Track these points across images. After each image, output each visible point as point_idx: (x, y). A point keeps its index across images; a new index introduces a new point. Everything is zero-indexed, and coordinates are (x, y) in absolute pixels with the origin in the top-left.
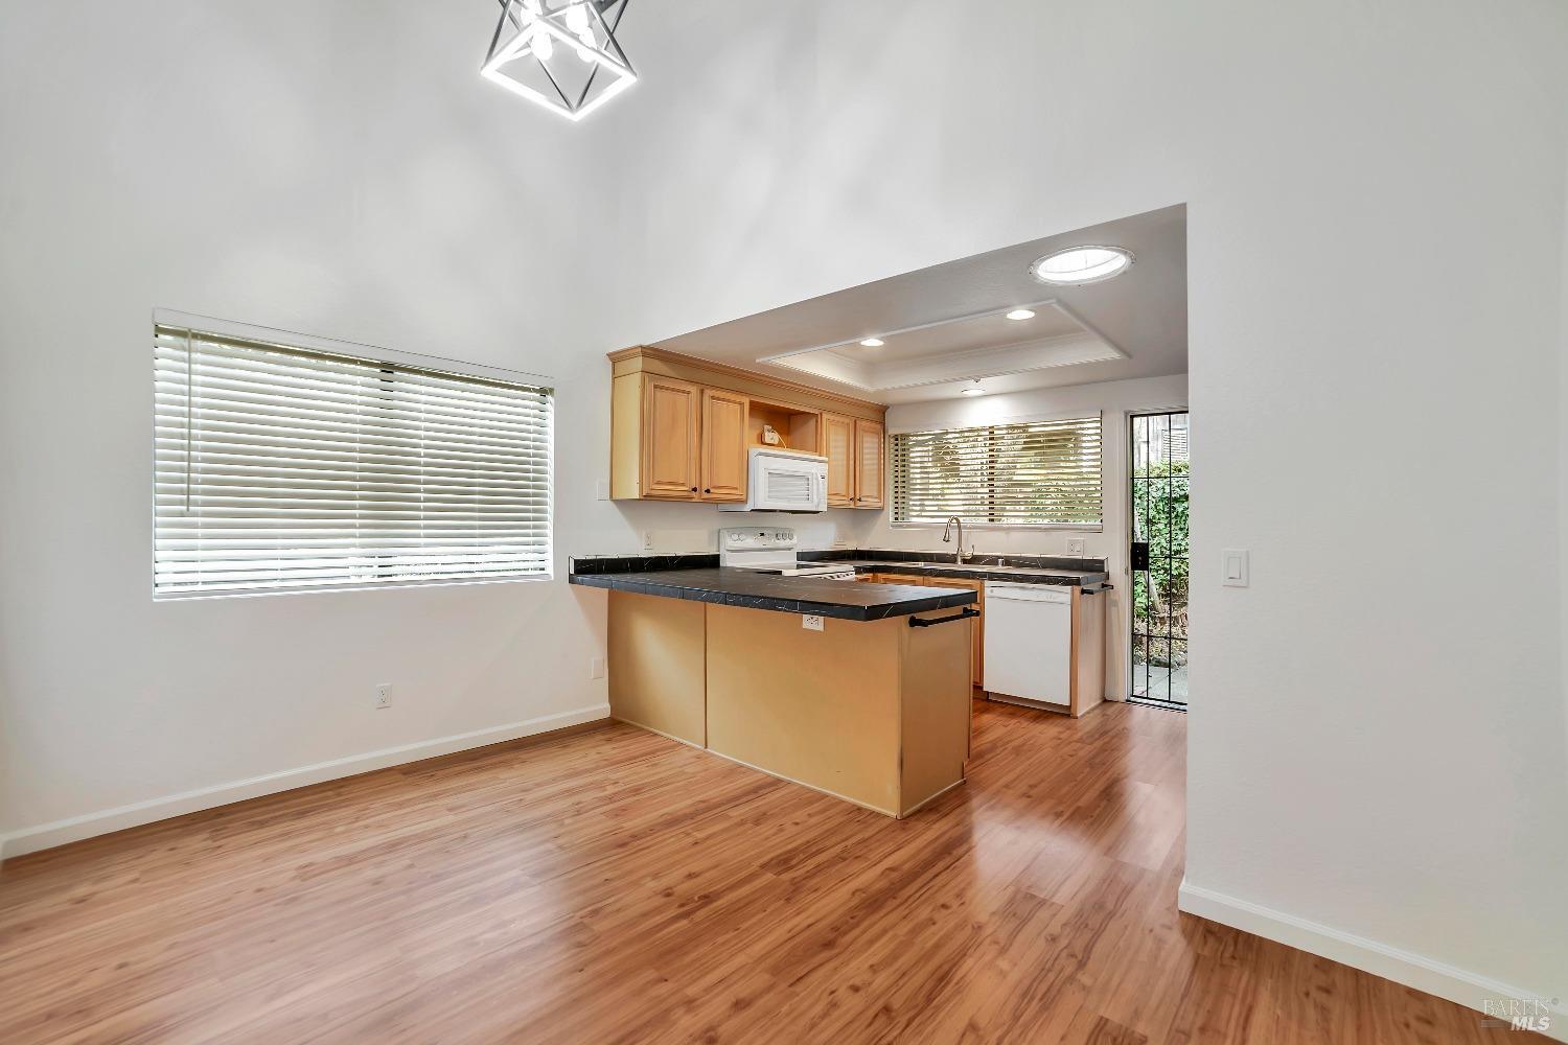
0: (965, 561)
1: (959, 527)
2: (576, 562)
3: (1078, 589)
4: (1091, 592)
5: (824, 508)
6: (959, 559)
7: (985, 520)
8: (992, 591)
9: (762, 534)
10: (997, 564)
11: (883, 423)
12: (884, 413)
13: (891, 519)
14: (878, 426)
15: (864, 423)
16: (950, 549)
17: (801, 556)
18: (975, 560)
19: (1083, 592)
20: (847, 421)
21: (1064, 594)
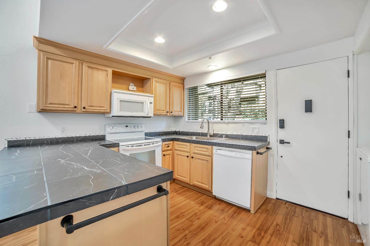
0: (211, 136)
1: (208, 123)
2: (9, 142)
3: (255, 152)
4: (261, 154)
5: (152, 116)
6: (208, 135)
7: (220, 119)
8: (216, 151)
9: (127, 126)
10: (223, 137)
11: (183, 84)
12: (184, 80)
13: (186, 120)
14: (181, 85)
15: (173, 83)
16: (205, 131)
17: (146, 134)
18: (214, 135)
19: (258, 153)
20: (166, 82)
21: (248, 154)
